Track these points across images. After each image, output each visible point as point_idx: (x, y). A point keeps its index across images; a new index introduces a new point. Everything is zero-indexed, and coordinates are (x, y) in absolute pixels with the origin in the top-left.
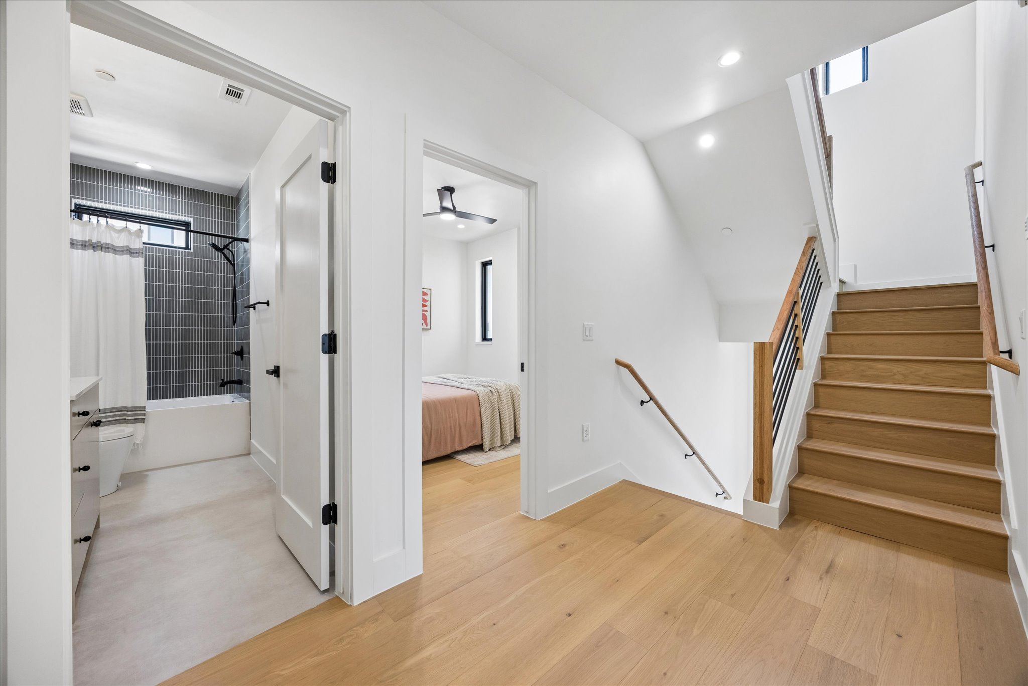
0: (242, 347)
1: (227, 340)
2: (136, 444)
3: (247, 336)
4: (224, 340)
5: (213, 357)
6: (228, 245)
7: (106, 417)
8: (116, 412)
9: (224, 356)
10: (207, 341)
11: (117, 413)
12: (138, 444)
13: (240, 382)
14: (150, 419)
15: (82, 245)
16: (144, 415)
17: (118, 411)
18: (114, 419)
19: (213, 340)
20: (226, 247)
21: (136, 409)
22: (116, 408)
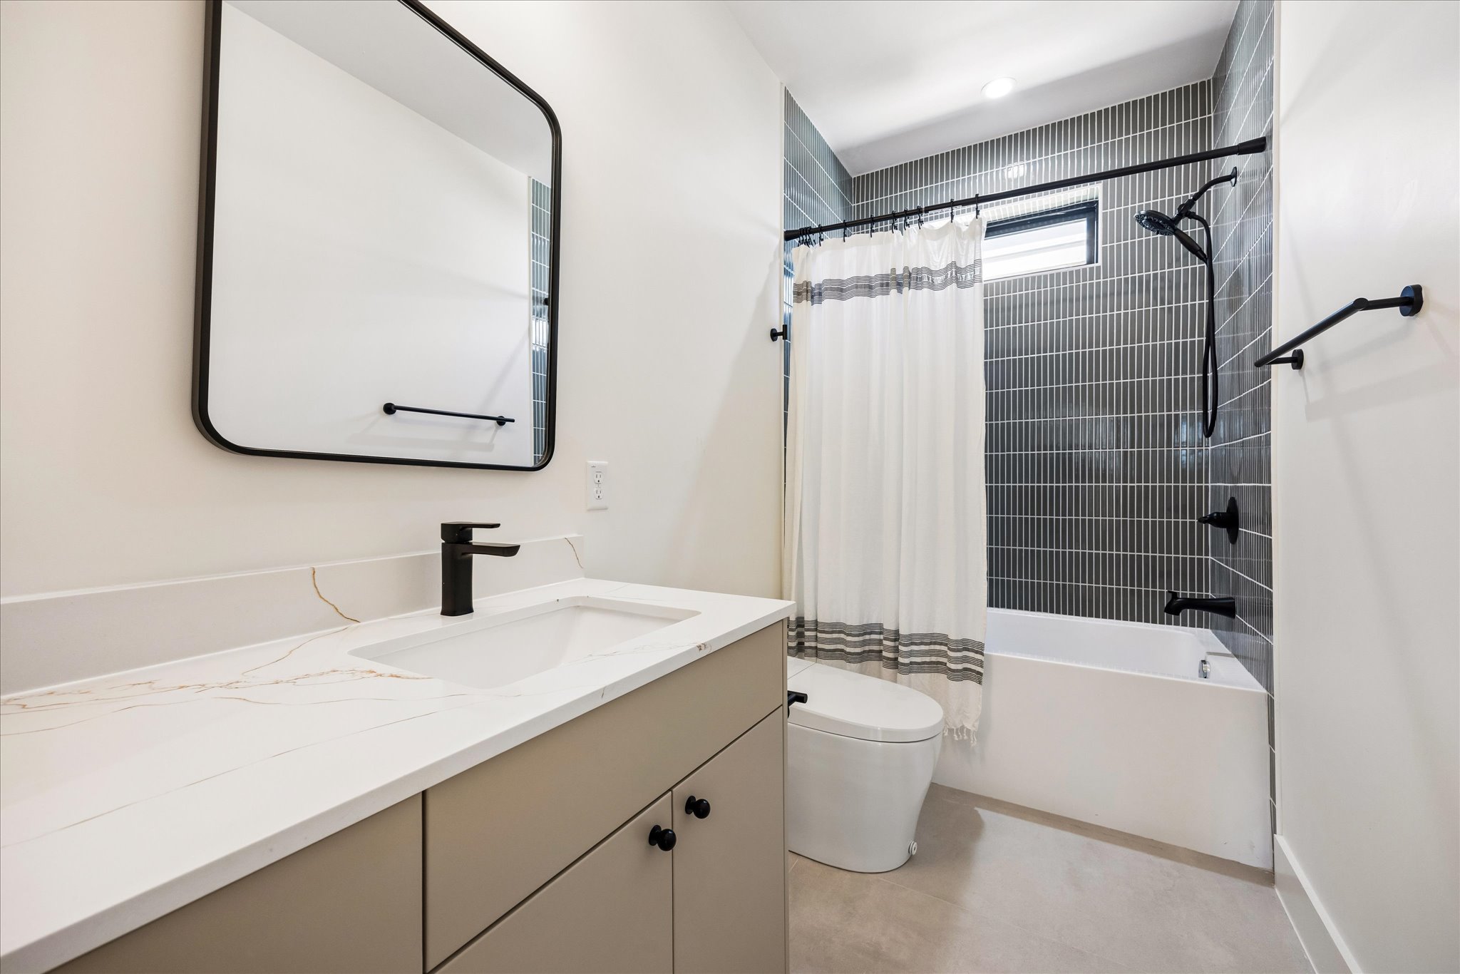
0: (1233, 501)
1: (1184, 481)
2: (965, 730)
3: (1261, 467)
4: (1176, 481)
5: (1146, 523)
6: (1191, 203)
7: (911, 654)
8: (931, 644)
9: (1177, 524)
10: (1132, 481)
11: (932, 647)
12: (968, 731)
13: (1226, 608)
14: (995, 675)
15: (882, 285)
16: (981, 664)
17: (935, 643)
18: (927, 659)
19: (1147, 481)
20: (1185, 211)
21: (965, 645)
22: (932, 635)
